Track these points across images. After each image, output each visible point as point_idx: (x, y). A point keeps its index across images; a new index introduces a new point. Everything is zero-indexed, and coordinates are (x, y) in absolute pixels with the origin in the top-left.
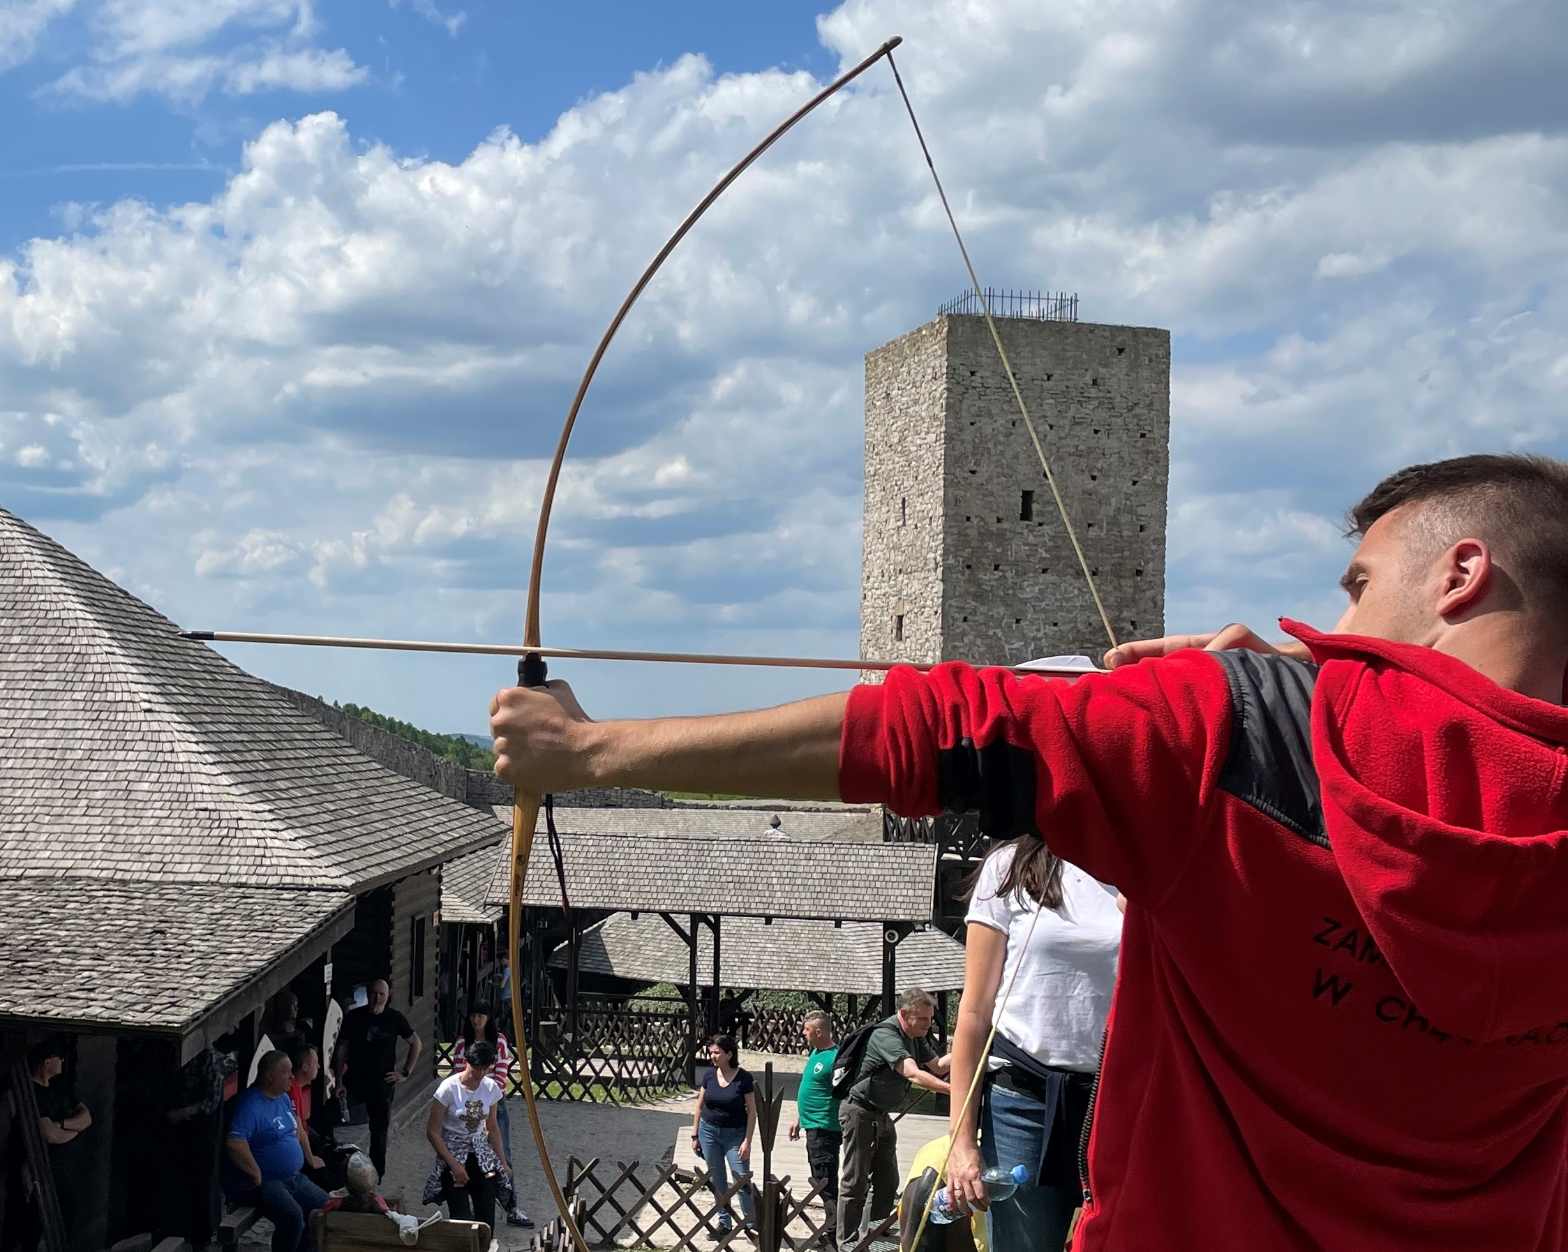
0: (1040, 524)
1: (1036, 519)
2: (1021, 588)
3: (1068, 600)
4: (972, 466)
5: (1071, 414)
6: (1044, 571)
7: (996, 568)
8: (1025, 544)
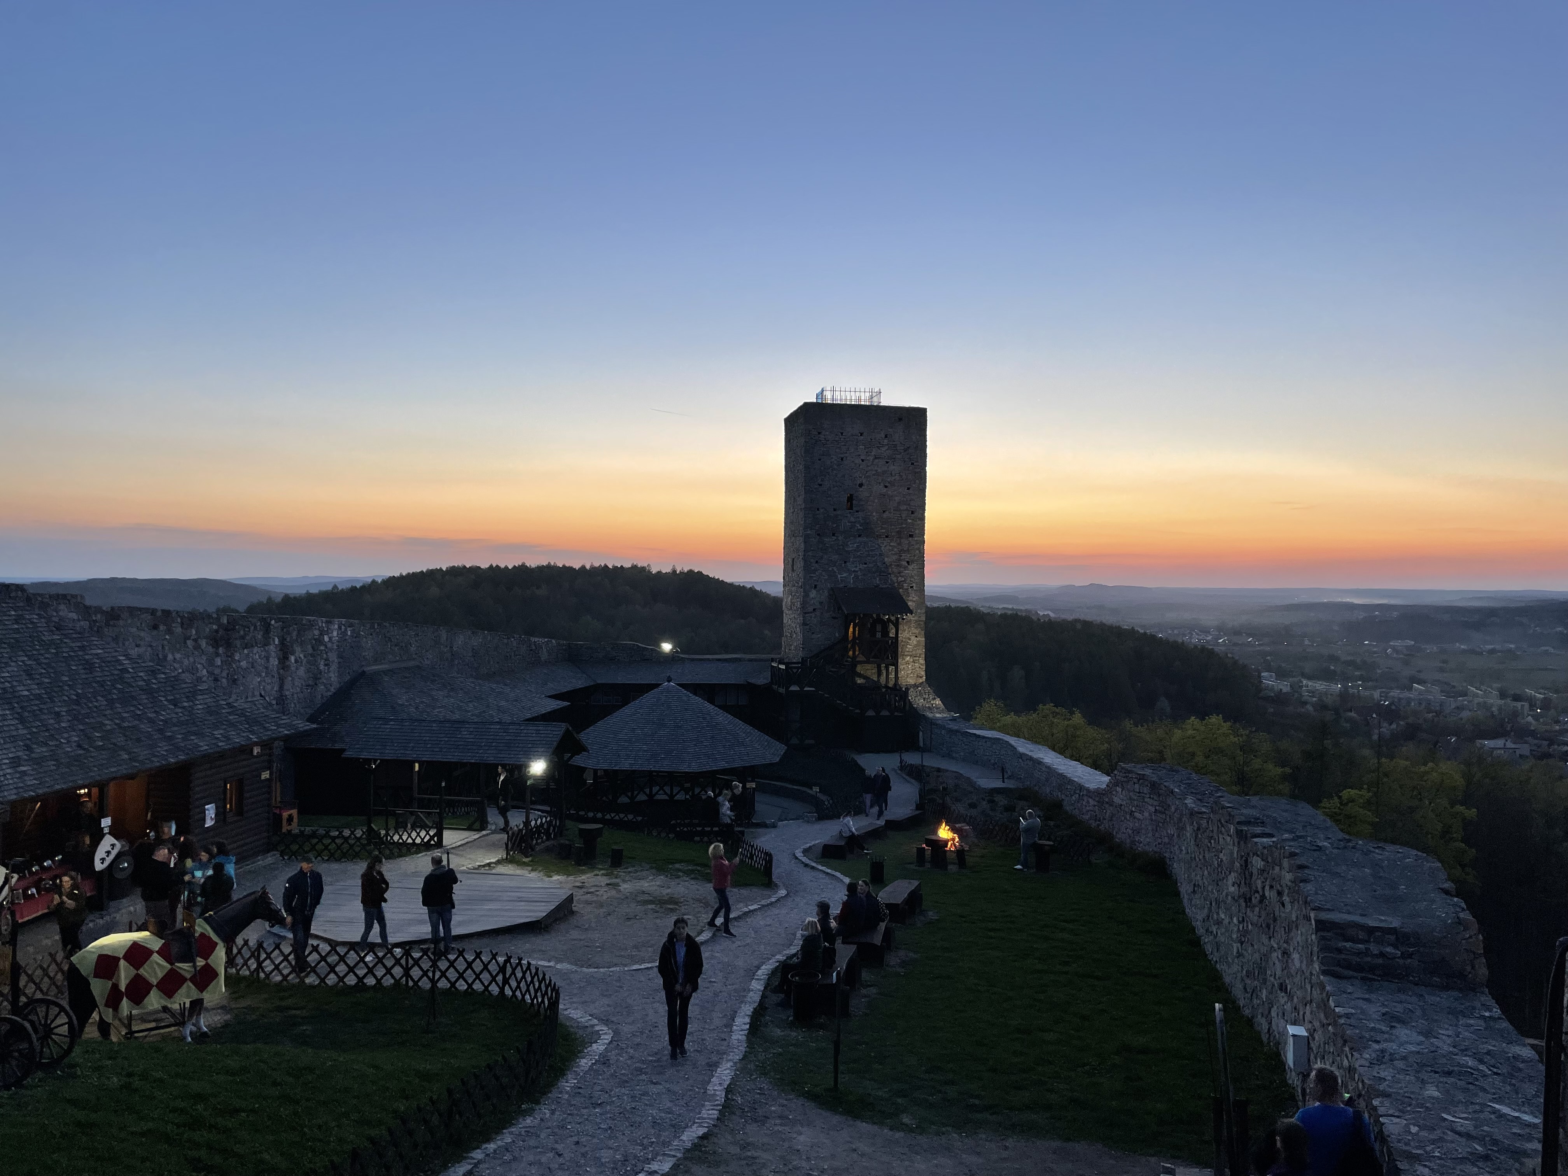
0: (857, 511)
1: (854, 508)
2: (847, 545)
3: (872, 550)
4: (819, 481)
5: (873, 453)
6: (860, 536)
7: (834, 535)
8: (849, 522)
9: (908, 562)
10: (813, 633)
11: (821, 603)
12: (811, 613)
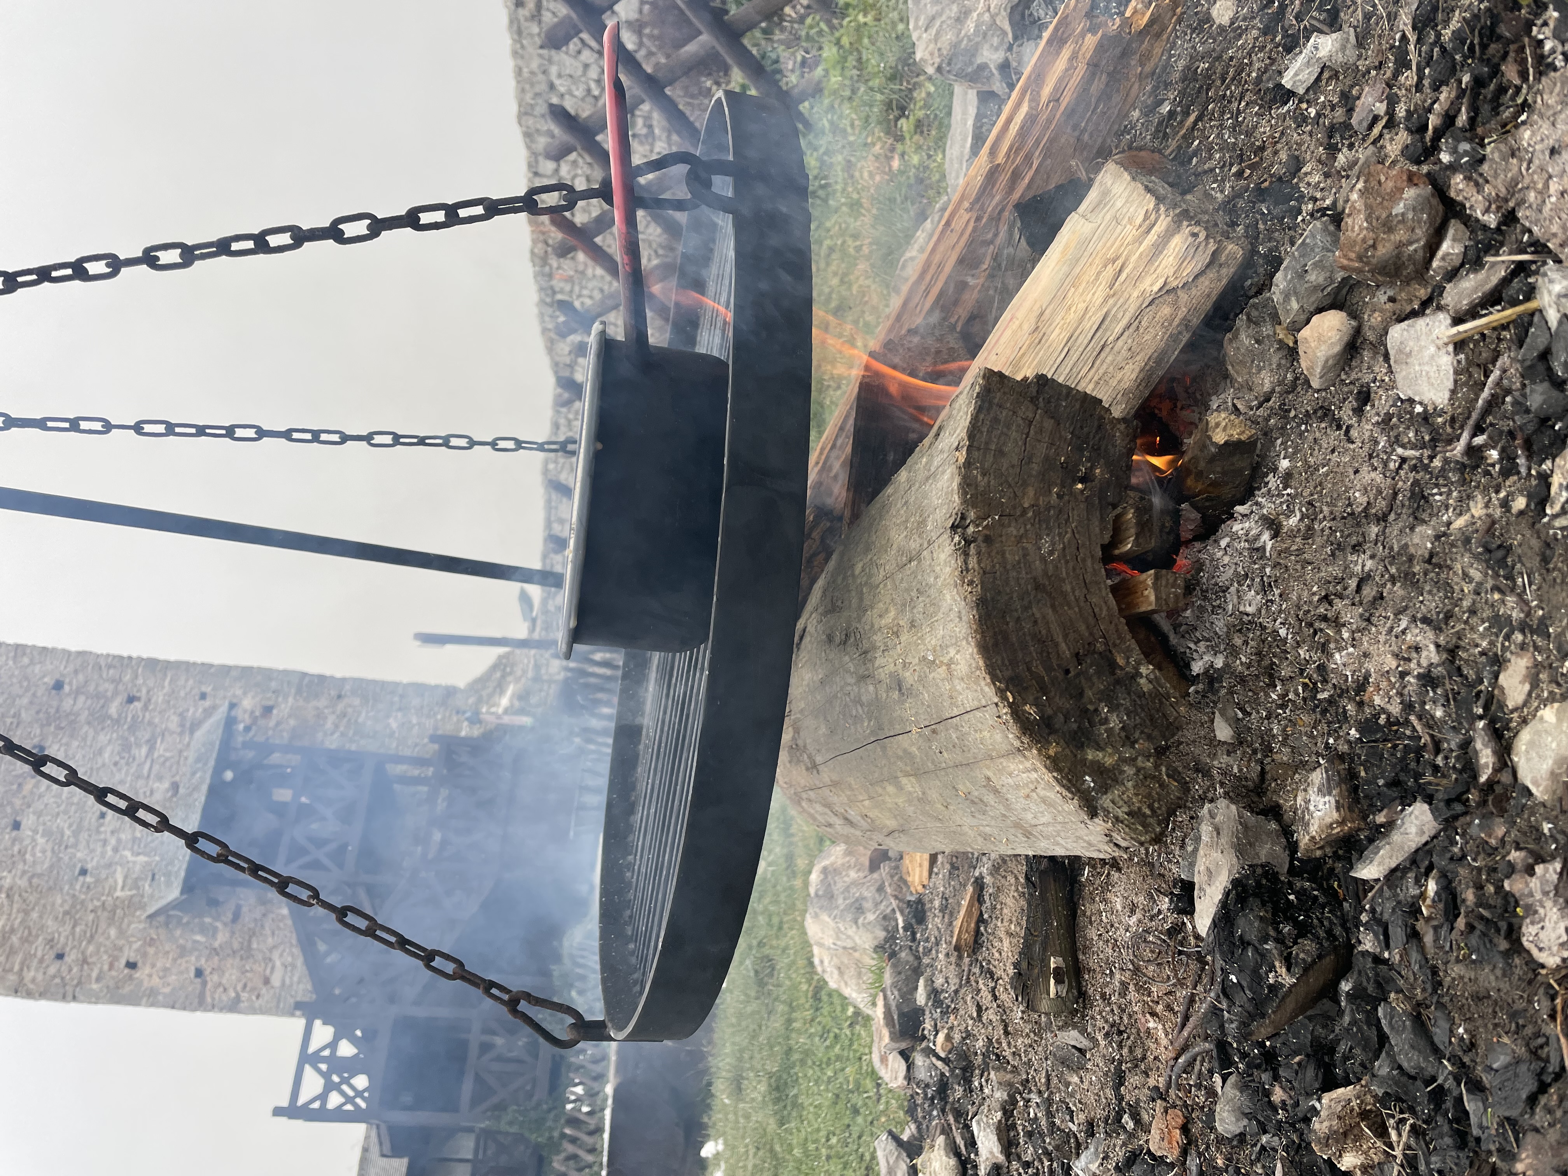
2: (33, 864)
9: (131, 700)
10: (267, 981)
11: (183, 952)
12: (204, 984)
